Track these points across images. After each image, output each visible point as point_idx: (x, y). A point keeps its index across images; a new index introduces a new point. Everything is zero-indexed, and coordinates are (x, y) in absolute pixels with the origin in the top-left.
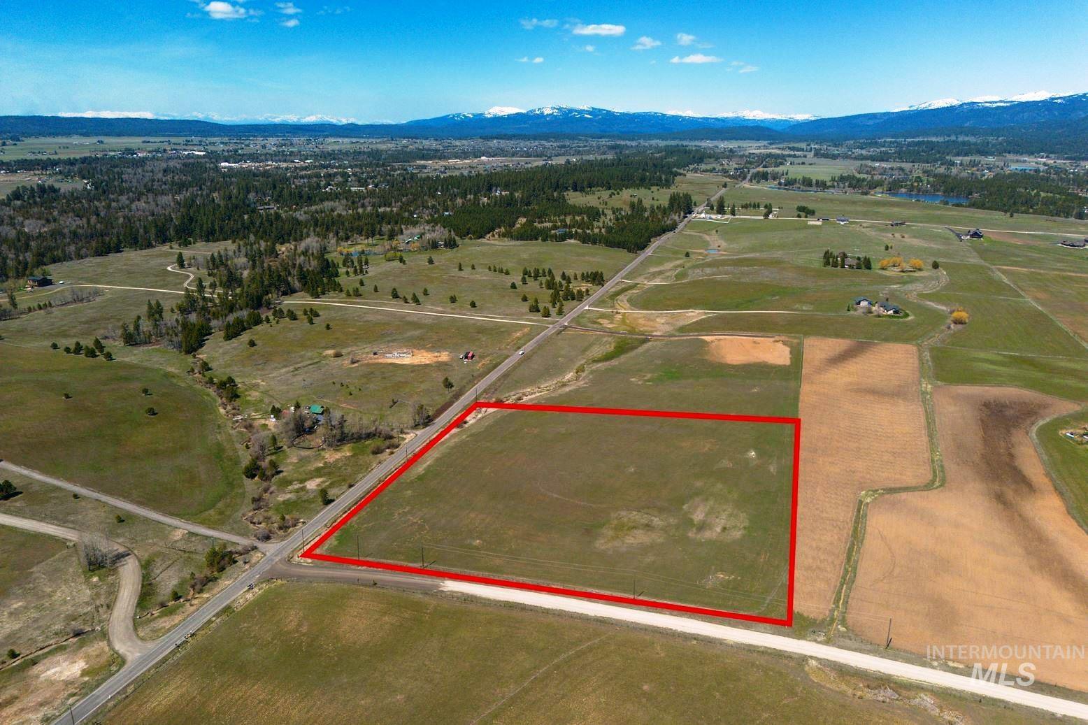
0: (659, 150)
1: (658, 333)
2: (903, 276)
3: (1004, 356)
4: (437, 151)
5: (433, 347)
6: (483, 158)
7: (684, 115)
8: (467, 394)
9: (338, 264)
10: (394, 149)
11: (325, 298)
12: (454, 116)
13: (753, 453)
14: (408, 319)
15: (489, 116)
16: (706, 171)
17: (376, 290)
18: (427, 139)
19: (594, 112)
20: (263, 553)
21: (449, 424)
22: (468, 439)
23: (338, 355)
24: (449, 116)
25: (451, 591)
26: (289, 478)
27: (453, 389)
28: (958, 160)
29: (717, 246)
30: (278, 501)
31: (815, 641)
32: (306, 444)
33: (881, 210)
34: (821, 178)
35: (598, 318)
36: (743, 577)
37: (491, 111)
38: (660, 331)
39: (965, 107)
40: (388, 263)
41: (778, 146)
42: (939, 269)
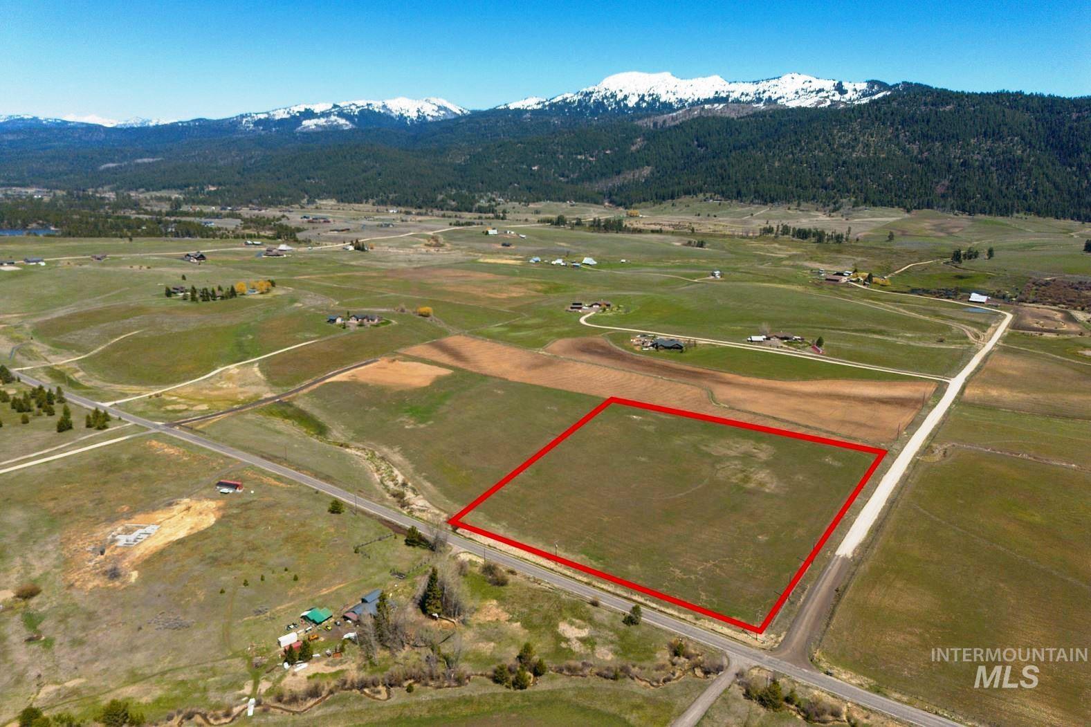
13: (633, 417)
20: (753, 668)
35: (159, 407)
42: (278, 286)
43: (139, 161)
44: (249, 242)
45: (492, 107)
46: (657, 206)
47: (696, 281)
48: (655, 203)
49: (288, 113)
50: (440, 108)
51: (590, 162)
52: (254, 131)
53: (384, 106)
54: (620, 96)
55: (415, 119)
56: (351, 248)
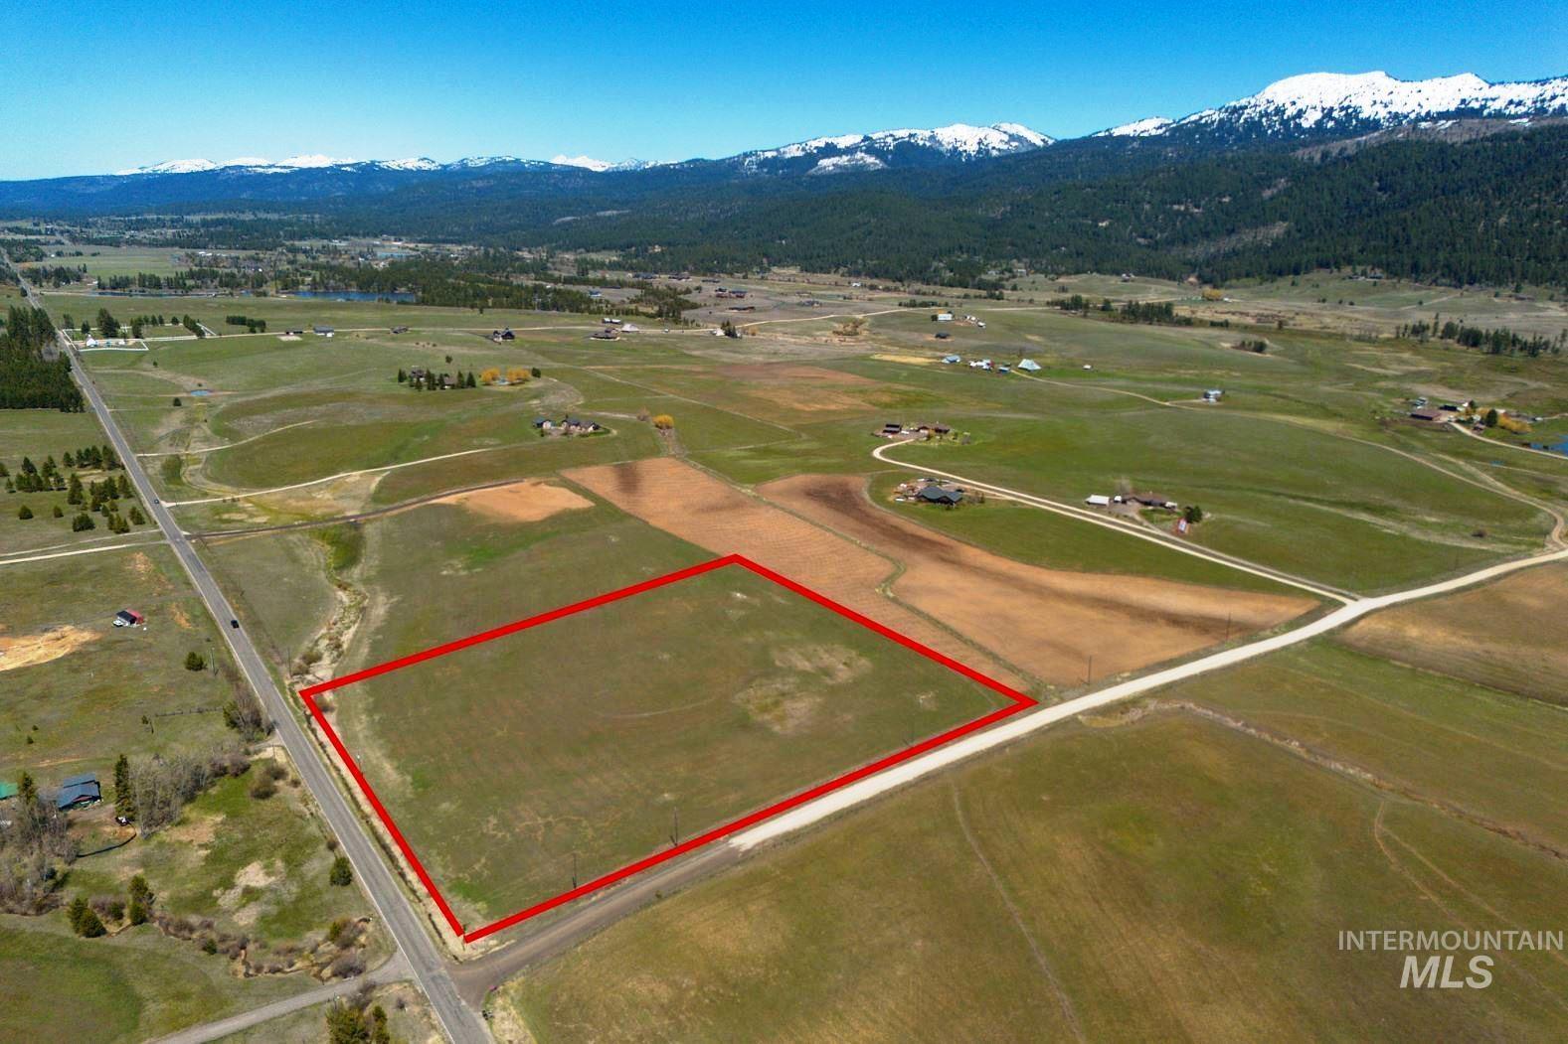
1: (354, 513)
2: (523, 390)
3: (746, 450)
8: (242, 667)
13: (738, 595)
20: (400, 982)
25: (758, 845)
26: (190, 894)
28: (305, 245)
30: (251, 926)
32: (94, 844)
35: (219, 514)
36: (937, 689)
38: (351, 509)
39: (230, 172)
42: (543, 377)
43: (602, 213)
44: (607, 320)
45: (1086, 134)
46: (1267, 285)
47: (1167, 404)
48: (1263, 280)
49: (803, 149)
50: (1012, 137)
51: (1192, 215)
52: (756, 174)
53: (932, 138)
54: (1291, 111)
55: (973, 154)
56: (720, 333)
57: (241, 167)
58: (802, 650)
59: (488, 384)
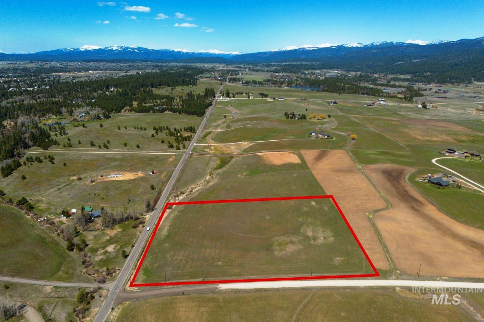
0: (179, 68)
1: (236, 154)
2: (319, 122)
3: (377, 151)
4: (61, 68)
5: (131, 170)
6: (90, 71)
7: (182, 51)
8: (164, 191)
9: (47, 130)
10: (36, 67)
11: (50, 149)
12: (63, 50)
13: (313, 203)
14: (106, 156)
15: (83, 50)
16: (206, 78)
17: (80, 143)
18: (52, 61)
19: (139, 49)
20: (107, 290)
21: (164, 208)
22: (179, 214)
23: (79, 179)
24: (60, 49)
25: (225, 289)
26: (95, 247)
27: (156, 190)
28: (306, 72)
29: (235, 113)
30: (96, 261)
31: (393, 279)
32: (92, 228)
33: (290, 93)
34: (260, 80)
35: (204, 149)
36: (347, 257)
37: (83, 47)
38: (236, 153)
39: (300, 50)
40: (75, 128)
41: (232, 66)
42: (331, 118)
56: (420, 106)
57: (304, 48)
58: (314, 228)
59: (311, 119)
